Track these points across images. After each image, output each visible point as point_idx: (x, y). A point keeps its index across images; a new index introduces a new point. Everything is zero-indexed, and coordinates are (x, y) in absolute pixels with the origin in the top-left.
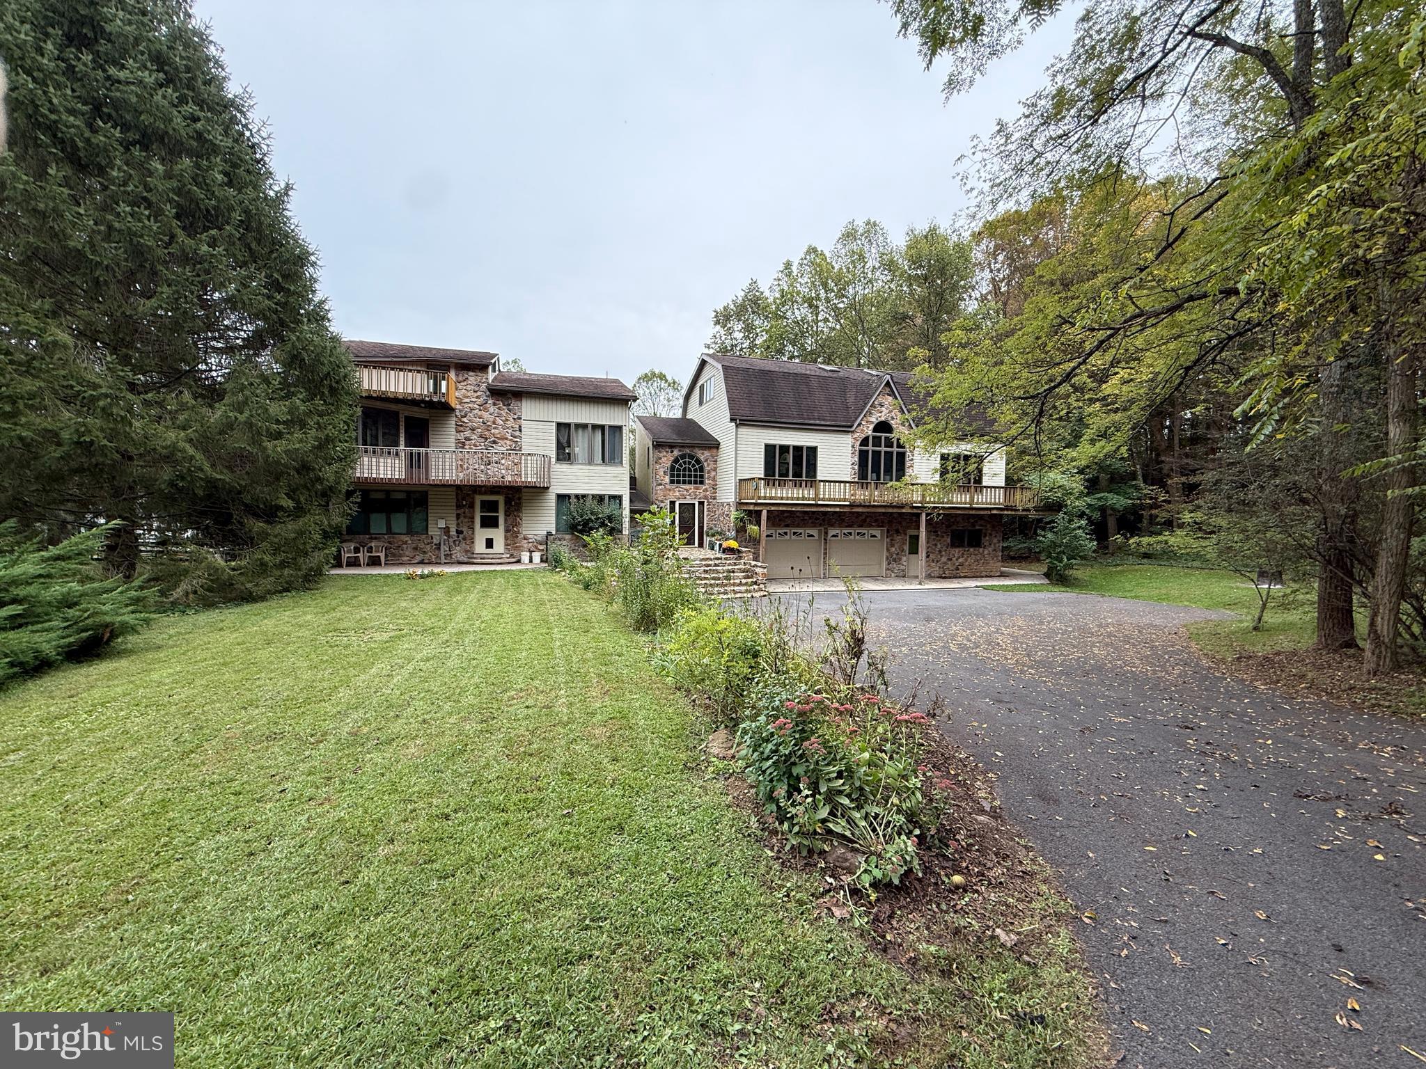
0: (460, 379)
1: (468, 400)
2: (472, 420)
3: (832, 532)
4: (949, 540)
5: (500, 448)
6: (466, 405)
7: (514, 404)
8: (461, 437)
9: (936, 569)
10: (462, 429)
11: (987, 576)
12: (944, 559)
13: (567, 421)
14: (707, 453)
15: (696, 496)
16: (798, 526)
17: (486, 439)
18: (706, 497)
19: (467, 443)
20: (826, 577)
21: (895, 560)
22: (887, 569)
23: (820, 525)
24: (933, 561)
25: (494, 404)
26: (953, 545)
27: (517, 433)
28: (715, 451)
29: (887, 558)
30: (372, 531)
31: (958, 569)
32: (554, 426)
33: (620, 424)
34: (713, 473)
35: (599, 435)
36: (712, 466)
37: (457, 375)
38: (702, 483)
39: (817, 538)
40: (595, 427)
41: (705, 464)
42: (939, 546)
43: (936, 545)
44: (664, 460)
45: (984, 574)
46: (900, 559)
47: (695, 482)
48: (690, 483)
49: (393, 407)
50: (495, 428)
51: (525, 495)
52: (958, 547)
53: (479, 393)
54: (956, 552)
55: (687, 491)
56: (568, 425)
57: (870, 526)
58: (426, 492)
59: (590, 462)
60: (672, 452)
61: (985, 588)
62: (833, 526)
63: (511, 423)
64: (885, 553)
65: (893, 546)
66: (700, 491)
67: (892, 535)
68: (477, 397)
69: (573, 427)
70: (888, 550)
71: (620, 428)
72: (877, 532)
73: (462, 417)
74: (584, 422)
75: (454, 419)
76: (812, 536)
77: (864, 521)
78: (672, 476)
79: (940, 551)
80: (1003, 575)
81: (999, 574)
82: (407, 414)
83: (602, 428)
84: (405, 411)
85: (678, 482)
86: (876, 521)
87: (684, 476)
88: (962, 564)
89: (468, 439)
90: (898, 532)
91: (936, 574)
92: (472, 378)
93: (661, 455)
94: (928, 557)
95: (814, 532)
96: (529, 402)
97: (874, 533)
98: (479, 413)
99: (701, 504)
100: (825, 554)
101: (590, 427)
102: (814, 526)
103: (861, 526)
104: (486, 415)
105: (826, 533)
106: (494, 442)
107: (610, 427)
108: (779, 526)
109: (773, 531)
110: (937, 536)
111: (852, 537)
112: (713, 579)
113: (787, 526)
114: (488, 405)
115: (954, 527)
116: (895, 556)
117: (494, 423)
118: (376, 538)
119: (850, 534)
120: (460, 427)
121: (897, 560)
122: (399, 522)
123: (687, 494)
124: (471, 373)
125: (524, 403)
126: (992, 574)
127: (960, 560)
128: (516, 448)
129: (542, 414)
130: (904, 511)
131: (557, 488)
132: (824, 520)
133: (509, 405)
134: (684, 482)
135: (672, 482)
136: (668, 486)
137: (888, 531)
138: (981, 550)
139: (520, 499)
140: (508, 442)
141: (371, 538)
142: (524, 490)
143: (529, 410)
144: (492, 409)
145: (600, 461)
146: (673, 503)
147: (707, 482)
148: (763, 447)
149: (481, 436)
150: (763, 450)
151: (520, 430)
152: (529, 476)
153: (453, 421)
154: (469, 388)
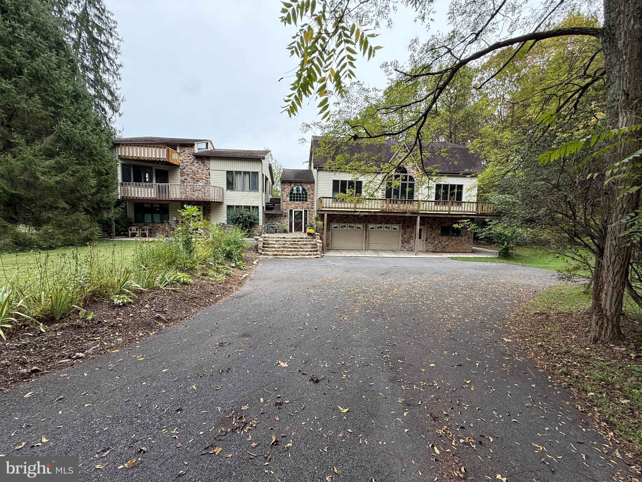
0: (182, 151)
1: (185, 161)
2: (187, 170)
3: (371, 226)
4: (440, 232)
5: (201, 183)
6: (185, 164)
7: (206, 162)
8: (183, 178)
9: (431, 247)
10: (183, 175)
11: (463, 252)
12: (436, 242)
13: (231, 170)
14: (309, 186)
15: (303, 207)
16: (351, 223)
17: (194, 179)
18: (308, 208)
19: (186, 181)
20: (367, 249)
21: (406, 242)
22: (402, 246)
23: (363, 222)
24: (429, 243)
25: (197, 163)
26: (442, 235)
27: (208, 176)
28: (313, 184)
29: (402, 241)
30: (145, 222)
31: (445, 248)
32: (225, 172)
33: (257, 171)
34: (312, 196)
35: (247, 176)
36: (311, 192)
37: (180, 149)
38: (306, 201)
39: (362, 228)
40: (245, 173)
41: (308, 191)
42: (433, 235)
43: (431, 234)
44: (287, 189)
45: (461, 251)
46: (410, 242)
47: (303, 201)
48: (300, 200)
49: (149, 165)
50: (198, 174)
51: (212, 205)
52: (446, 235)
53: (190, 158)
54: (444, 238)
55: (298, 205)
56: (232, 172)
57: (392, 223)
58: (168, 204)
59: (243, 190)
60: (291, 185)
61: (452, 258)
62: (370, 223)
63: (205, 172)
64: (401, 238)
65: (405, 234)
66: (305, 205)
67: (405, 229)
68: (190, 160)
69: (234, 173)
70: (402, 236)
71: (257, 173)
72: (397, 227)
73: (183, 169)
74: (240, 170)
75: (180, 170)
76: (359, 228)
77: (389, 220)
78: (291, 197)
79: (434, 238)
80: (473, 252)
81: (471, 251)
82: (156, 168)
83: (249, 173)
84: (155, 167)
85: (294, 200)
86: (396, 220)
87: (297, 197)
88: (447, 245)
89: (186, 179)
90: (408, 227)
91: (431, 250)
92: (187, 150)
93: (285, 187)
94: (426, 240)
95: (360, 226)
96: (213, 161)
97: (395, 227)
98: (191, 167)
99: (306, 211)
100: (366, 237)
101: (242, 173)
102: (360, 222)
103: (387, 223)
104: (193, 168)
105: (367, 227)
106: (198, 181)
107: (252, 172)
108: (340, 222)
109: (338, 225)
110: (433, 229)
111: (382, 229)
112: (294, 248)
113: (344, 222)
114: (194, 163)
115: (443, 225)
116: (406, 240)
117: (197, 171)
118: (147, 225)
119: (381, 227)
120: (182, 174)
121: (408, 242)
122: (157, 217)
123: (298, 206)
124: (186, 148)
125: (211, 161)
126: (467, 251)
127: (447, 243)
128: (208, 183)
129: (219, 167)
130: (407, 215)
131: (227, 203)
132: (365, 220)
133: (204, 163)
134: (297, 200)
135: (291, 200)
136: (288, 202)
137: (403, 226)
138: (460, 238)
139: (210, 207)
140: (204, 181)
141: (145, 225)
142: (212, 203)
143: (213, 165)
144: (196, 165)
145: (248, 189)
146: (291, 211)
147: (308, 200)
148: (332, 181)
149: (191, 178)
150: (332, 183)
151: (209, 175)
152: (213, 196)
153: (179, 171)
154: (186, 155)
